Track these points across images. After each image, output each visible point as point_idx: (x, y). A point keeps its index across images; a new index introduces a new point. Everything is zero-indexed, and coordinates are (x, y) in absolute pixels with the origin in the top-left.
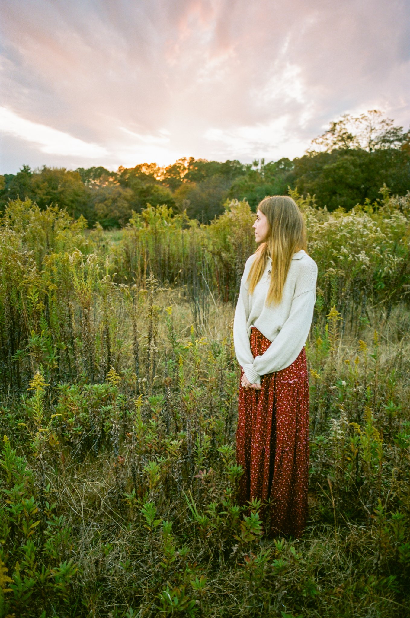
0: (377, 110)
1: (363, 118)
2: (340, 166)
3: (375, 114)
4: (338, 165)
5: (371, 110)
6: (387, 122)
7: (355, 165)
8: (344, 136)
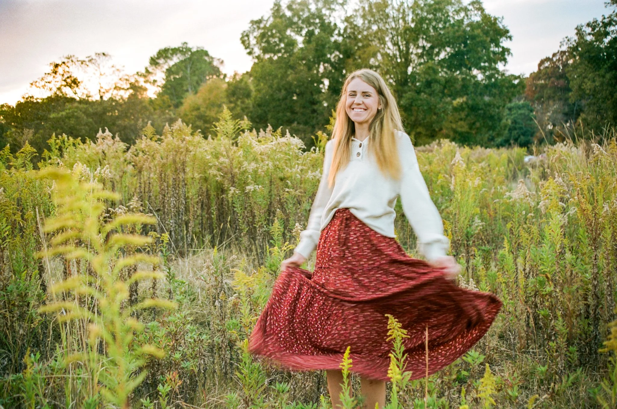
0: (105, 53)
1: (90, 61)
2: (70, 115)
3: (104, 57)
4: (67, 113)
5: (99, 52)
6: (117, 68)
7: (88, 115)
8: (69, 81)
